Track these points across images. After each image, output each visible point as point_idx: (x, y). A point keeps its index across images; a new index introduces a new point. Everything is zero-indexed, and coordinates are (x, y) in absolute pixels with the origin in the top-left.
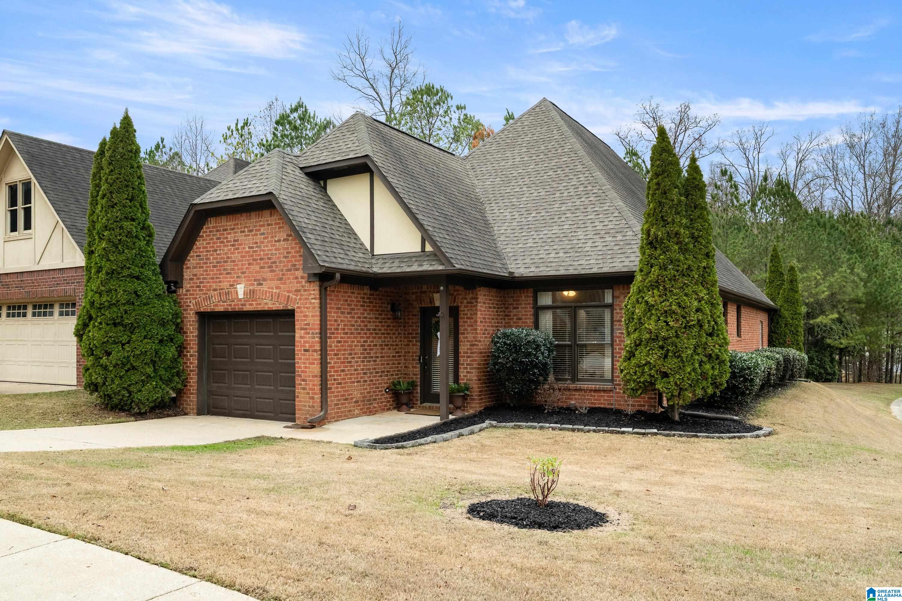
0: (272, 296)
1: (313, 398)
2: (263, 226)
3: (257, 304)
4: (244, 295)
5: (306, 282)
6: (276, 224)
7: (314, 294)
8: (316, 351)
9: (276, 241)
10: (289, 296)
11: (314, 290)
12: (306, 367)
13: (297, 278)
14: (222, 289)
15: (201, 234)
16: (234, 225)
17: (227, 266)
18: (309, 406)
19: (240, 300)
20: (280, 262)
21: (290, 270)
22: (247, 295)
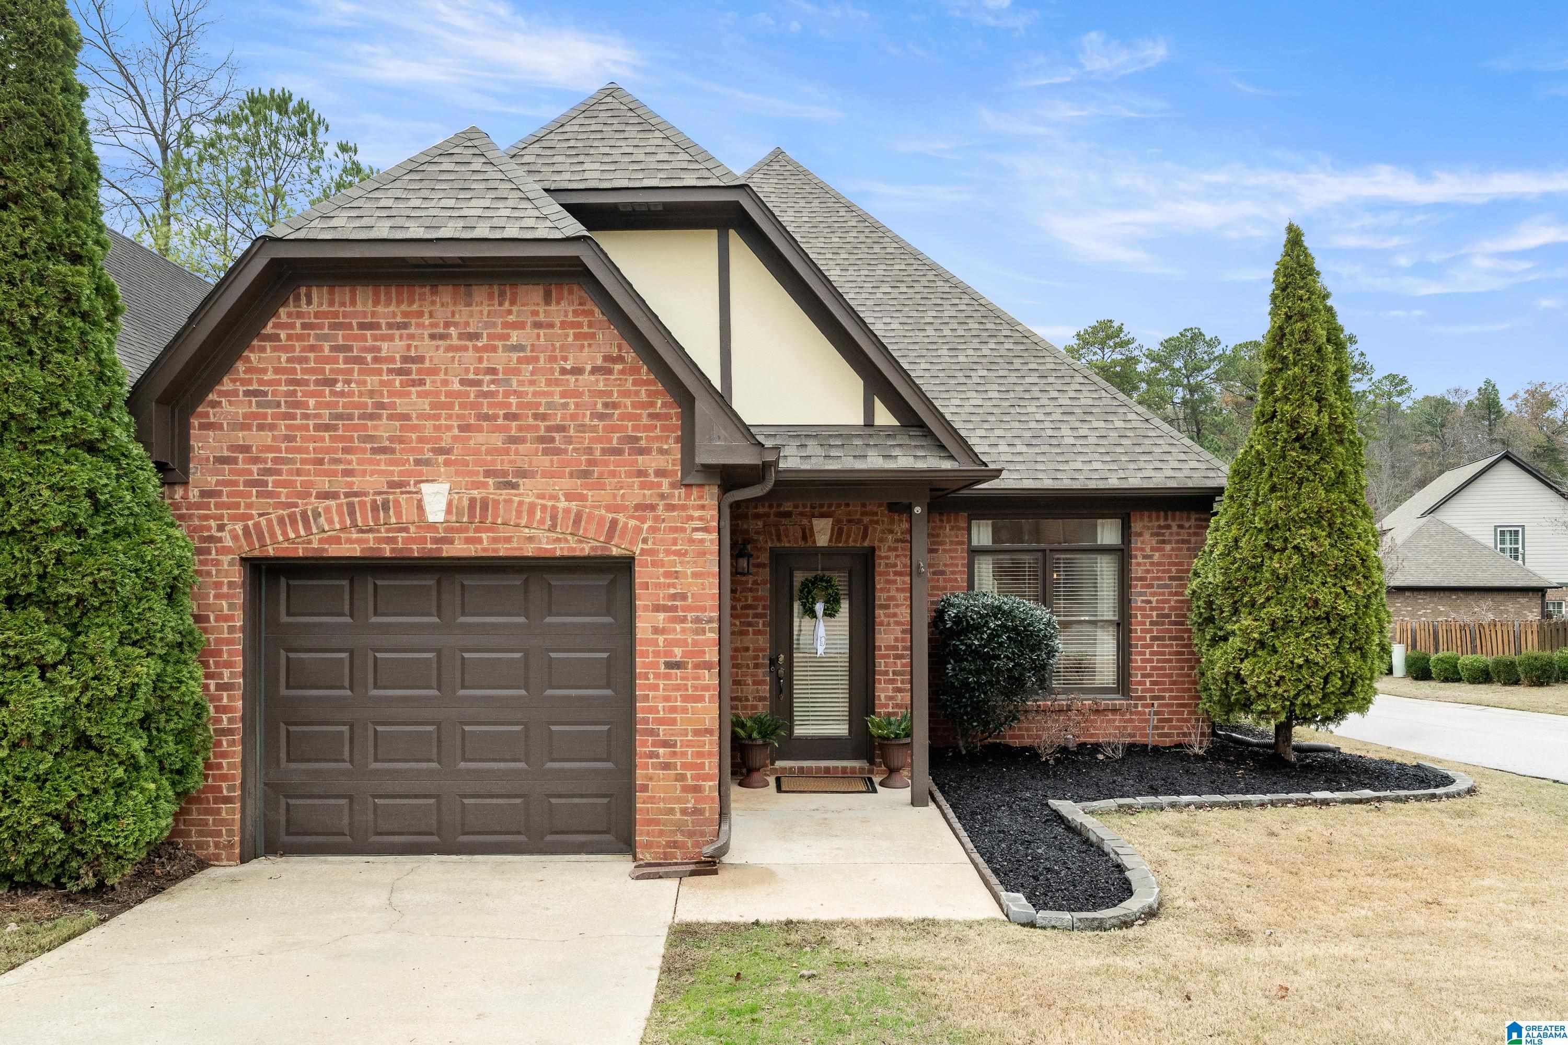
0: (554, 518)
1: (697, 789)
2: (519, 326)
3: (495, 540)
4: (449, 511)
5: (673, 486)
6: (564, 325)
7: (701, 518)
8: (708, 666)
9: (563, 371)
10: (614, 522)
11: (703, 507)
12: (673, 710)
13: (641, 473)
14: (356, 494)
15: (269, 329)
16: (405, 314)
17: (375, 428)
18: (684, 811)
19: (433, 527)
20: (582, 428)
21: (618, 452)
22: (460, 513)
